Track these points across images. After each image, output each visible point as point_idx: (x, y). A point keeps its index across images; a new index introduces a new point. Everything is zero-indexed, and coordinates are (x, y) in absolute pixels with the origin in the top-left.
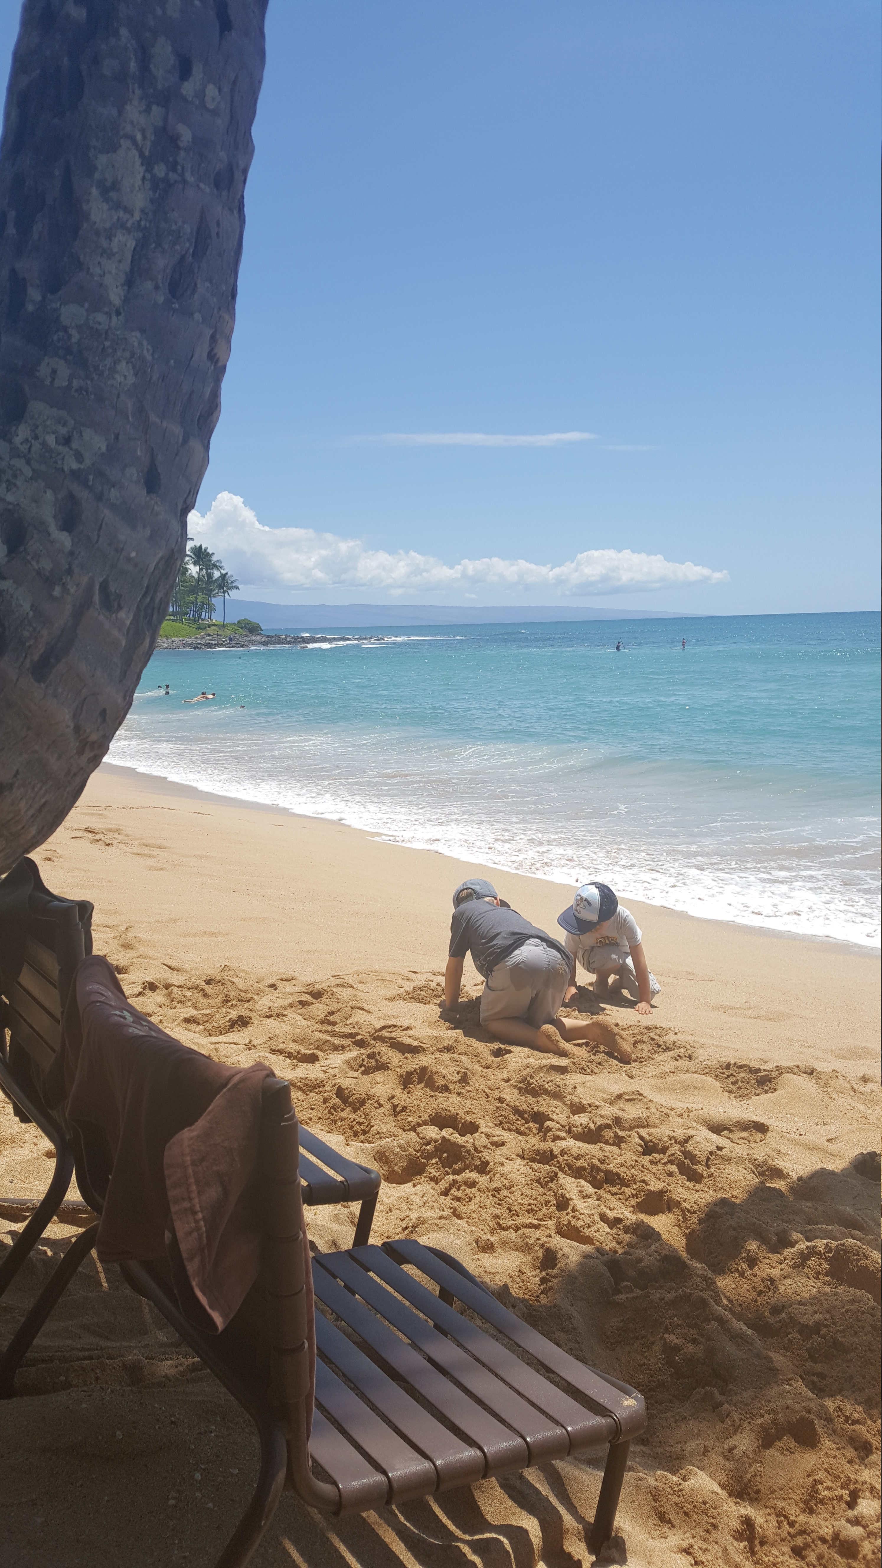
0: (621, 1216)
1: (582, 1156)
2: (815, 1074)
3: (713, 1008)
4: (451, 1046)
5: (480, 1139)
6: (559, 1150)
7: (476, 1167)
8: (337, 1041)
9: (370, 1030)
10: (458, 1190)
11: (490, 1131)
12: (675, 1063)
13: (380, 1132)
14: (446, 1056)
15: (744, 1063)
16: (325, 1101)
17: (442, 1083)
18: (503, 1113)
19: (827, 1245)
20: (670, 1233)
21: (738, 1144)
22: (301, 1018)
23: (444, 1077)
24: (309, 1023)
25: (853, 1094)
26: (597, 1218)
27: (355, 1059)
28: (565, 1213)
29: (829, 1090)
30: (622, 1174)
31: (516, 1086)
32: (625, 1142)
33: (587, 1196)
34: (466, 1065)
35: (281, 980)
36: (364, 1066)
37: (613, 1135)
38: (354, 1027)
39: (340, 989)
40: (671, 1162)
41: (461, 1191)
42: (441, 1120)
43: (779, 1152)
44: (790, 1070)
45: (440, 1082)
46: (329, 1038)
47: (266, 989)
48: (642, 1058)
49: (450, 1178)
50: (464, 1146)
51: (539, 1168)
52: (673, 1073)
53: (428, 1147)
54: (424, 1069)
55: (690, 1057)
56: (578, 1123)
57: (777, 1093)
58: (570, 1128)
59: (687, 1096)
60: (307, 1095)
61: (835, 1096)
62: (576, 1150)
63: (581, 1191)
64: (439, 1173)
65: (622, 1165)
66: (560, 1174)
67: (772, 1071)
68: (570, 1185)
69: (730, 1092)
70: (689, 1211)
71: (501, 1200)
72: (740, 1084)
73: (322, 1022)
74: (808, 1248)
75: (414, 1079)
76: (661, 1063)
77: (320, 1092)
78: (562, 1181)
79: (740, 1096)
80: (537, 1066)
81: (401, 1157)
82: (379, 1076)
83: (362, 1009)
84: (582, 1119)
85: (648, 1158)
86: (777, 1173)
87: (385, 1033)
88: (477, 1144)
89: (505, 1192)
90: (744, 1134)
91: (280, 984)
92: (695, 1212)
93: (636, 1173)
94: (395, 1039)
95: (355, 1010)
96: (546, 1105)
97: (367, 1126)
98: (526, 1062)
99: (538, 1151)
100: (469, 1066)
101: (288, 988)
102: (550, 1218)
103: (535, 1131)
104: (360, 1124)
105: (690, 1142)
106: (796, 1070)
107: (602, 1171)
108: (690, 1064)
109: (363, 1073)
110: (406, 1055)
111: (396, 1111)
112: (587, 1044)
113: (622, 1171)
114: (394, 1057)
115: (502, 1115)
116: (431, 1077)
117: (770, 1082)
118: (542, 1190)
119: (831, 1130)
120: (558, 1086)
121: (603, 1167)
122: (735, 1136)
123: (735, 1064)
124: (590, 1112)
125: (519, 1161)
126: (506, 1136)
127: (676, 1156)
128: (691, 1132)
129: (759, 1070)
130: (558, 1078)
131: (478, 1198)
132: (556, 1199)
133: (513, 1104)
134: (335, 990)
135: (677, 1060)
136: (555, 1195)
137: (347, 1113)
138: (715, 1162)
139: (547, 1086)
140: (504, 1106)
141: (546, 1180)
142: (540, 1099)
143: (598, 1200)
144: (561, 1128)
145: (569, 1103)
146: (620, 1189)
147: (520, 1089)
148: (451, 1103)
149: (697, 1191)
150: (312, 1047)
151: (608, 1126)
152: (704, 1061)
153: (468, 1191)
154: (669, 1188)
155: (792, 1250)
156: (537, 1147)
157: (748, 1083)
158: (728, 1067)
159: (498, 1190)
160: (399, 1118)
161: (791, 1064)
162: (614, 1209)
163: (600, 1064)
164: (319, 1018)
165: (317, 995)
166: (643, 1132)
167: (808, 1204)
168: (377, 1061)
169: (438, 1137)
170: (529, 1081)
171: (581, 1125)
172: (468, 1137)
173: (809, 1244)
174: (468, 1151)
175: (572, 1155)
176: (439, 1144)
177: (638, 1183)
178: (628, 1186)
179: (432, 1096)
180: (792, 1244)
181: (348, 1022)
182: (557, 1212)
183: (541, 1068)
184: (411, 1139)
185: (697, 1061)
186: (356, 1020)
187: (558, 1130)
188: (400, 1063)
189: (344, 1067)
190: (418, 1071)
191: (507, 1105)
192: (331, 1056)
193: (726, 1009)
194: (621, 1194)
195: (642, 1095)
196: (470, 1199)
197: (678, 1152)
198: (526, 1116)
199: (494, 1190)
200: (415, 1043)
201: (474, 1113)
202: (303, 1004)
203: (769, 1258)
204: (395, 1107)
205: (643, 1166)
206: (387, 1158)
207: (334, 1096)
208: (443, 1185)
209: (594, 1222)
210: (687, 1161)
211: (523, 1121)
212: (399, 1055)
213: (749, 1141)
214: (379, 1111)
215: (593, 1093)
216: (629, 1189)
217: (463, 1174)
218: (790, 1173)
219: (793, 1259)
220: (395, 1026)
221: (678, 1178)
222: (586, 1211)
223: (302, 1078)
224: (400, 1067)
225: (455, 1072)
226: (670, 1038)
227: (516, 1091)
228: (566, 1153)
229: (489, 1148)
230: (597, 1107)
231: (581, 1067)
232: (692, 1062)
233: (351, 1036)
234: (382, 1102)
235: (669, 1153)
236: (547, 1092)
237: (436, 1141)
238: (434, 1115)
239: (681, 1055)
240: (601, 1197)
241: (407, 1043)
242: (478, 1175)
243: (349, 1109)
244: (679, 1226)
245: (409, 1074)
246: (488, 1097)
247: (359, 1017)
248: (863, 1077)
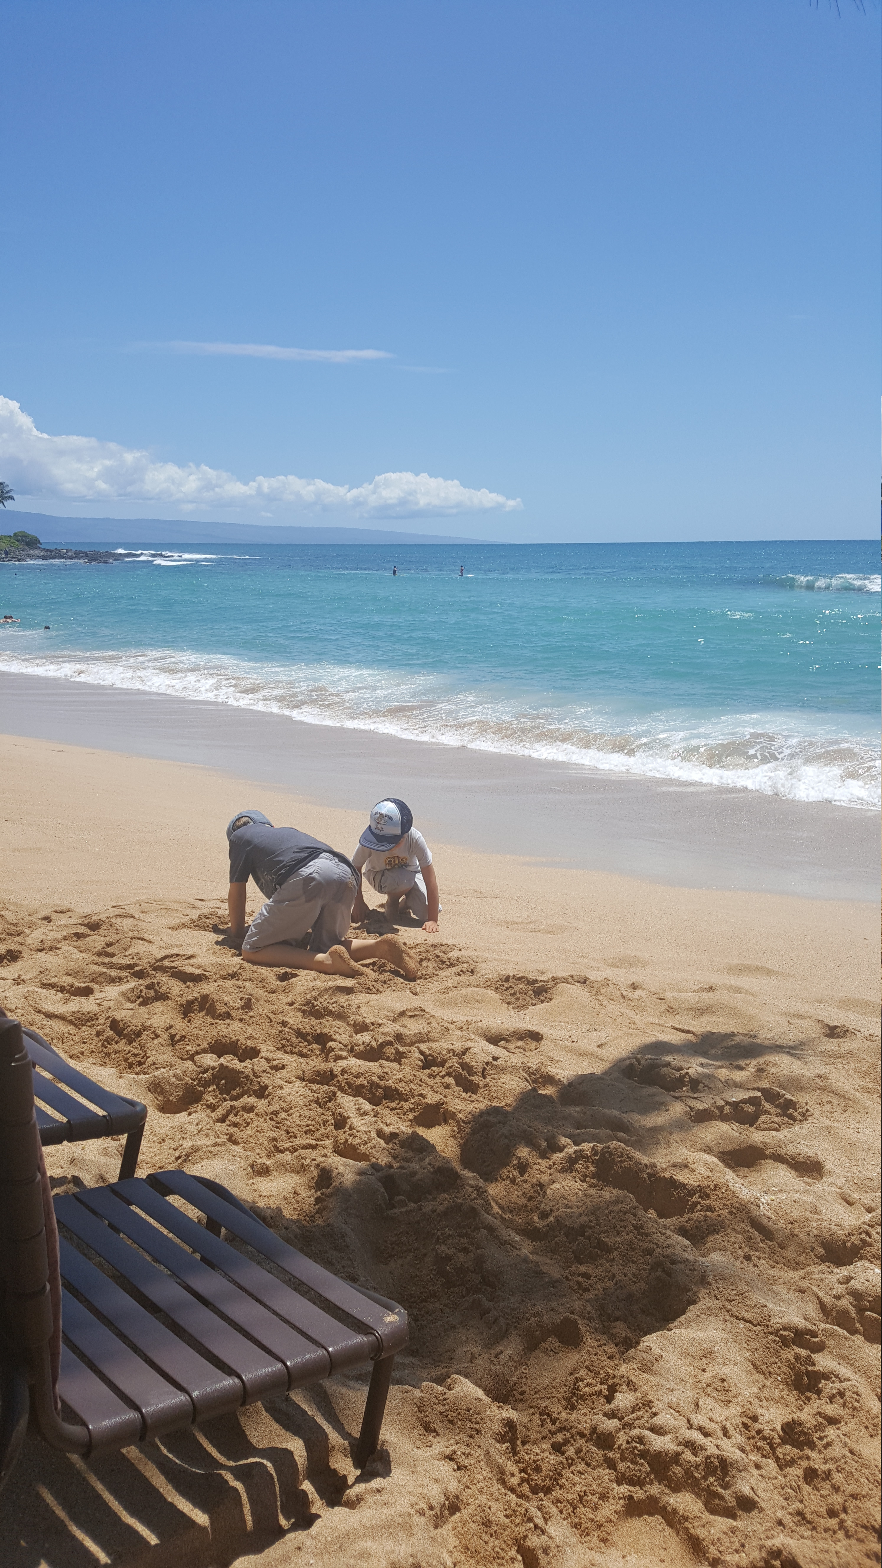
0: (397, 1131)
1: (362, 1074)
2: (587, 983)
3: (497, 923)
4: (236, 973)
5: (260, 1064)
6: (339, 1070)
7: (255, 1092)
8: (114, 973)
9: (150, 961)
10: (236, 1115)
11: (269, 1055)
12: (458, 978)
13: (156, 1062)
14: (229, 983)
15: (522, 975)
16: (98, 1034)
17: (224, 1010)
18: (286, 1036)
19: (593, 1148)
20: (446, 1145)
21: (514, 1053)
22: (76, 950)
23: (226, 1004)
24: (85, 955)
25: (622, 1001)
26: (374, 1134)
27: (132, 990)
28: (342, 1131)
29: (601, 998)
30: (401, 1089)
31: (300, 1009)
32: (406, 1057)
33: (366, 1113)
34: (250, 991)
35: (56, 912)
36: (142, 997)
37: (394, 1051)
38: (133, 958)
39: (120, 920)
40: (449, 1074)
41: (238, 1117)
42: (219, 1048)
43: (552, 1060)
44: (565, 980)
45: (222, 1009)
46: (105, 970)
47: (39, 922)
48: (427, 975)
49: (228, 1104)
50: (242, 1072)
51: (318, 1089)
52: (456, 987)
53: (205, 1075)
54: (205, 998)
55: (472, 972)
56: (360, 1042)
57: (552, 1002)
58: (352, 1047)
59: (468, 1009)
60: (79, 1029)
61: (605, 1003)
62: (356, 1068)
63: (359, 1109)
64: (216, 1100)
65: (401, 1080)
66: (339, 1094)
67: (548, 982)
68: (348, 1104)
69: (508, 1003)
70: (464, 1122)
71: (278, 1123)
72: (518, 995)
73: (99, 954)
74: (575, 1152)
75: (195, 1007)
76: (445, 979)
77: (94, 1025)
78: (340, 1101)
79: (518, 1007)
80: (323, 988)
81: (177, 1087)
82: (158, 1007)
83: (143, 939)
84: (364, 1038)
85: (427, 1071)
86: (549, 1080)
87: (166, 963)
88: (256, 1069)
89: (283, 1115)
90: (520, 1043)
91: (54, 916)
92: (469, 1123)
93: (414, 1087)
94: (176, 968)
95: (134, 941)
96: (328, 1026)
97: (143, 1057)
98: (311, 985)
99: (318, 1071)
100: (253, 992)
101: (63, 920)
102: (328, 1137)
103: (318, 1053)
104: (136, 1055)
105: (468, 1054)
106: (570, 980)
107: (381, 1087)
108: (472, 979)
109: (140, 1005)
110: (188, 983)
111: (173, 1041)
112: (374, 964)
113: (401, 1087)
114: (175, 987)
115: (284, 1039)
116: (212, 1005)
117: (546, 992)
118: (320, 1110)
119: (601, 1036)
120: (342, 1007)
121: (382, 1083)
122: (511, 1046)
123: (514, 976)
124: (372, 1030)
125: (298, 1083)
126: (287, 1059)
127: (454, 1068)
128: (469, 1044)
129: (536, 981)
130: (343, 999)
131: (255, 1123)
132: (334, 1118)
133: (295, 1027)
134: (114, 921)
135: (460, 975)
136: (333, 1114)
137: (122, 1046)
138: (491, 1072)
139: (331, 1008)
140: (287, 1029)
141: (324, 1100)
142: (323, 1021)
143: (375, 1116)
144: (343, 1047)
145: (352, 1022)
146: (398, 1104)
147: (304, 1012)
148: (232, 1030)
149: (473, 1101)
150: (87, 979)
151: (390, 1043)
152: (486, 974)
153: (246, 1116)
154: (445, 1100)
155: (561, 1155)
156: (317, 1068)
157: (525, 994)
158: (507, 979)
159: (275, 1113)
160: (177, 1048)
161: (565, 974)
162: (390, 1124)
163: (385, 982)
164: (96, 949)
165: (95, 927)
166: (423, 1047)
167: (576, 1108)
168: (156, 991)
169: (216, 1064)
170: (313, 1004)
171: (363, 1043)
172: (248, 1063)
173: (577, 1148)
174: (247, 1077)
175: (353, 1074)
176: (217, 1071)
177: (416, 1098)
178: (406, 1101)
179: (213, 1024)
180: (561, 1149)
181: (127, 953)
182: (334, 1131)
183: (326, 990)
184: (188, 1068)
185: (479, 975)
186: (136, 951)
187: (341, 1050)
188: (181, 992)
189: (121, 999)
190: (199, 1000)
191: (290, 1028)
192: (107, 988)
193: (508, 924)
194: (399, 1109)
195: (424, 1010)
196: (248, 1124)
197: (456, 1065)
198: (309, 1038)
199: (272, 1113)
200: (197, 972)
201: (255, 1039)
202: (78, 936)
203: (538, 1164)
204: (172, 1037)
205: (421, 1080)
206: (162, 1089)
207: (108, 1029)
208: (220, 1112)
209: (370, 1139)
210: (464, 1073)
211: (306, 1043)
212: (181, 984)
213: (525, 1050)
214: (156, 1041)
215: (377, 1011)
216: (407, 1103)
217: (241, 1100)
218: (562, 1079)
219: (561, 1163)
220: (177, 955)
221: (455, 1090)
222: (363, 1129)
223: (73, 1012)
224: (181, 996)
225: (238, 999)
226: (455, 954)
227: (300, 1014)
228: (346, 1072)
229: (268, 1073)
230: (380, 1025)
231: (367, 986)
232: (474, 976)
233: (130, 966)
234: (159, 1032)
235: (447, 1065)
236: (330, 1013)
237: (213, 1068)
238: (213, 1042)
239: (464, 970)
240: (378, 1114)
241: (189, 972)
242: (256, 1100)
243: (123, 1042)
244: (454, 1137)
245: (190, 1003)
246: (271, 1021)
247: (139, 947)
248: (633, 984)
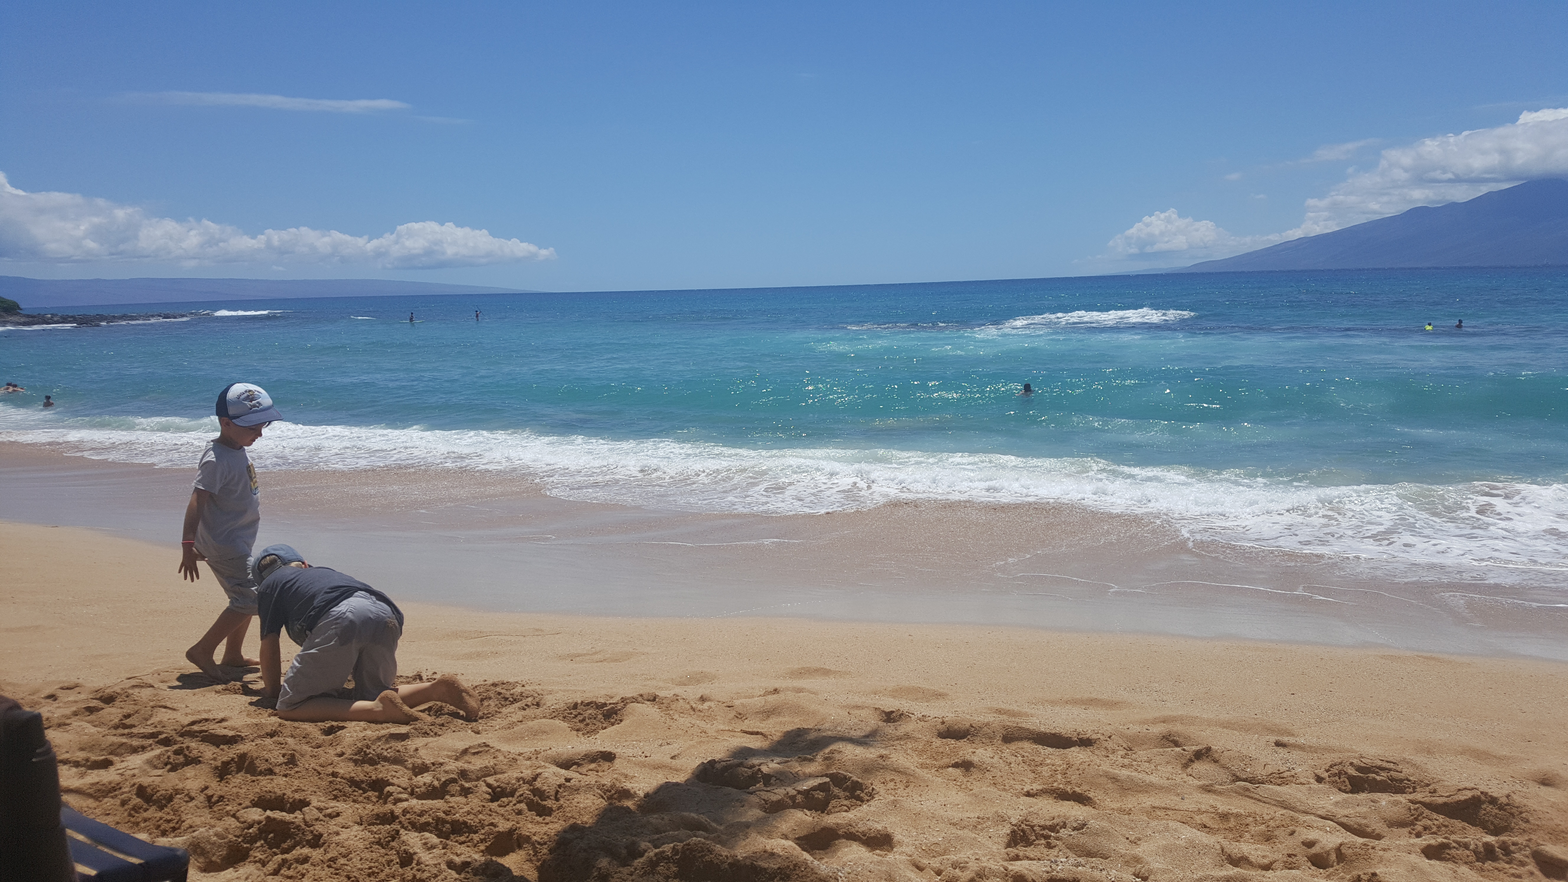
0: (469, 860)
1: (426, 812)
2: (657, 700)
3: (561, 658)
4: (275, 732)
5: (310, 813)
6: (400, 811)
7: (308, 842)
8: (135, 742)
9: (175, 727)
10: (289, 869)
11: (322, 805)
12: (523, 712)
13: (194, 825)
14: (268, 741)
15: (590, 700)
16: (123, 803)
17: (265, 767)
18: (337, 787)
19: (674, 848)
20: (521, 869)
21: (586, 775)
22: (88, 725)
23: (267, 760)
24: (99, 729)
25: (692, 713)
26: (444, 866)
27: (158, 757)
28: (408, 868)
29: (671, 712)
30: (469, 821)
31: (351, 759)
32: (472, 793)
33: (433, 847)
34: (293, 746)
35: (62, 688)
36: (170, 763)
37: (458, 788)
38: (156, 727)
39: (137, 690)
40: (520, 802)
41: (292, 870)
42: (264, 802)
43: (626, 776)
44: (634, 700)
45: (263, 766)
46: (124, 740)
47: (43, 701)
48: (489, 713)
49: (279, 858)
50: (293, 823)
51: (379, 830)
52: (521, 722)
53: (251, 831)
54: (243, 757)
55: (538, 705)
56: (421, 784)
57: (623, 723)
58: (413, 790)
59: (535, 742)
60: (101, 801)
61: (676, 717)
62: (419, 807)
63: (425, 844)
64: (265, 856)
65: (469, 813)
66: (402, 831)
67: (617, 703)
68: (413, 840)
69: (578, 730)
70: (539, 843)
71: (338, 870)
72: (588, 721)
73: (116, 727)
74: (656, 855)
75: (232, 769)
76: (509, 715)
77: (116, 796)
78: (404, 838)
79: (588, 732)
80: (375, 737)
81: (220, 846)
82: (189, 771)
83: (165, 707)
84: (426, 778)
85: (496, 804)
86: (626, 794)
87: (195, 728)
88: (308, 818)
89: (342, 861)
90: (593, 766)
91: (60, 693)
92: (545, 843)
93: (484, 818)
94: (206, 731)
95: (156, 710)
96: (384, 771)
97: (177, 823)
98: (361, 735)
99: (377, 815)
100: (297, 748)
101: (72, 696)
102: (393, 877)
103: (374, 799)
104: (169, 821)
105: (539, 779)
106: (640, 699)
107: (447, 822)
108: (538, 711)
109: (170, 771)
110: (222, 747)
111: (210, 802)
113: (469, 819)
114: (208, 751)
115: (336, 789)
116: (252, 763)
117: (616, 714)
118: (383, 851)
119: (674, 748)
120: (398, 751)
121: (448, 818)
122: (583, 770)
123: (582, 702)
124: (434, 771)
125: (356, 827)
126: (340, 806)
127: (524, 795)
128: (539, 771)
129: (605, 704)
130: (399, 745)
131: (312, 872)
132: (399, 857)
133: (348, 776)
134: (130, 691)
135: (524, 709)
136: (398, 853)
137: (153, 813)
138: (564, 794)
139: (385, 754)
140: (339, 779)
141: (387, 839)
142: (379, 766)
143: (443, 848)
144: (403, 791)
145: (411, 766)
146: (467, 837)
147: (356, 762)
148: (278, 785)
149: (547, 824)
150: (104, 752)
151: (454, 781)
152: (552, 705)
153: (300, 867)
154: (518, 825)
155: (641, 860)
156: (376, 811)
157: (595, 718)
158: (575, 706)
159: (333, 860)
160: (215, 809)
161: (635, 695)
162: (461, 854)
163: (443, 725)
164: (113, 723)
165: (109, 700)
166: (490, 780)
167: (655, 816)
168: (185, 756)
169: (262, 818)
170: (365, 752)
171: (425, 784)
172: (298, 814)
173: (657, 850)
174: (298, 827)
175: (415, 812)
176: (264, 825)
177: (487, 828)
178: (476, 832)
179: (254, 781)
180: (641, 855)
181: (149, 723)
182: (400, 870)
183: (379, 739)
184: (230, 825)
185: (545, 707)
186: (158, 719)
187: (400, 793)
188: (215, 755)
189: (146, 767)
190: (236, 760)
191: (342, 778)
192: (128, 758)
193: (572, 657)
194: (469, 841)
195: (488, 746)
196: (303, 875)
197: (527, 792)
198: (364, 786)
199: (330, 860)
200: (231, 733)
201: (304, 791)
202: (91, 710)
203: (620, 872)
204: (209, 798)
205: (490, 810)
206: (203, 849)
207: (135, 797)
208: (271, 866)
209: (440, 871)
210: (536, 799)
211: (361, 792)
212: (213, 749)
213: (597, 772)
214: (190, 804)
215: (436, 752)
216: (477, 835)
217: (294, 852)
218: (638, 792)
219: (643, 868)
220: (207, 720)
221: (527, 815)
222: (431, 862)
223: (93, 784)
224: (215, 759)
225: (281, 756)
226: (519, 689)
227: (351, 764)
228: (408, 812)
229: (321, 820)
230: (441, 764)
231: (423, 731)
232: (540, 709)
233: (152, 735)
234: (193, 794)
235: (517, 794)
236: (386, 759)
237: (259, 822)
238: (256, 799)
239: (529, 704)
240: (447, 845)
241: (221, 734)
242: (310, 850)
243: (154, 808)
244: (530, 861)
245: (226, 764)
246: (320, 774)
247: (162, 716)
248: (702, 697)
